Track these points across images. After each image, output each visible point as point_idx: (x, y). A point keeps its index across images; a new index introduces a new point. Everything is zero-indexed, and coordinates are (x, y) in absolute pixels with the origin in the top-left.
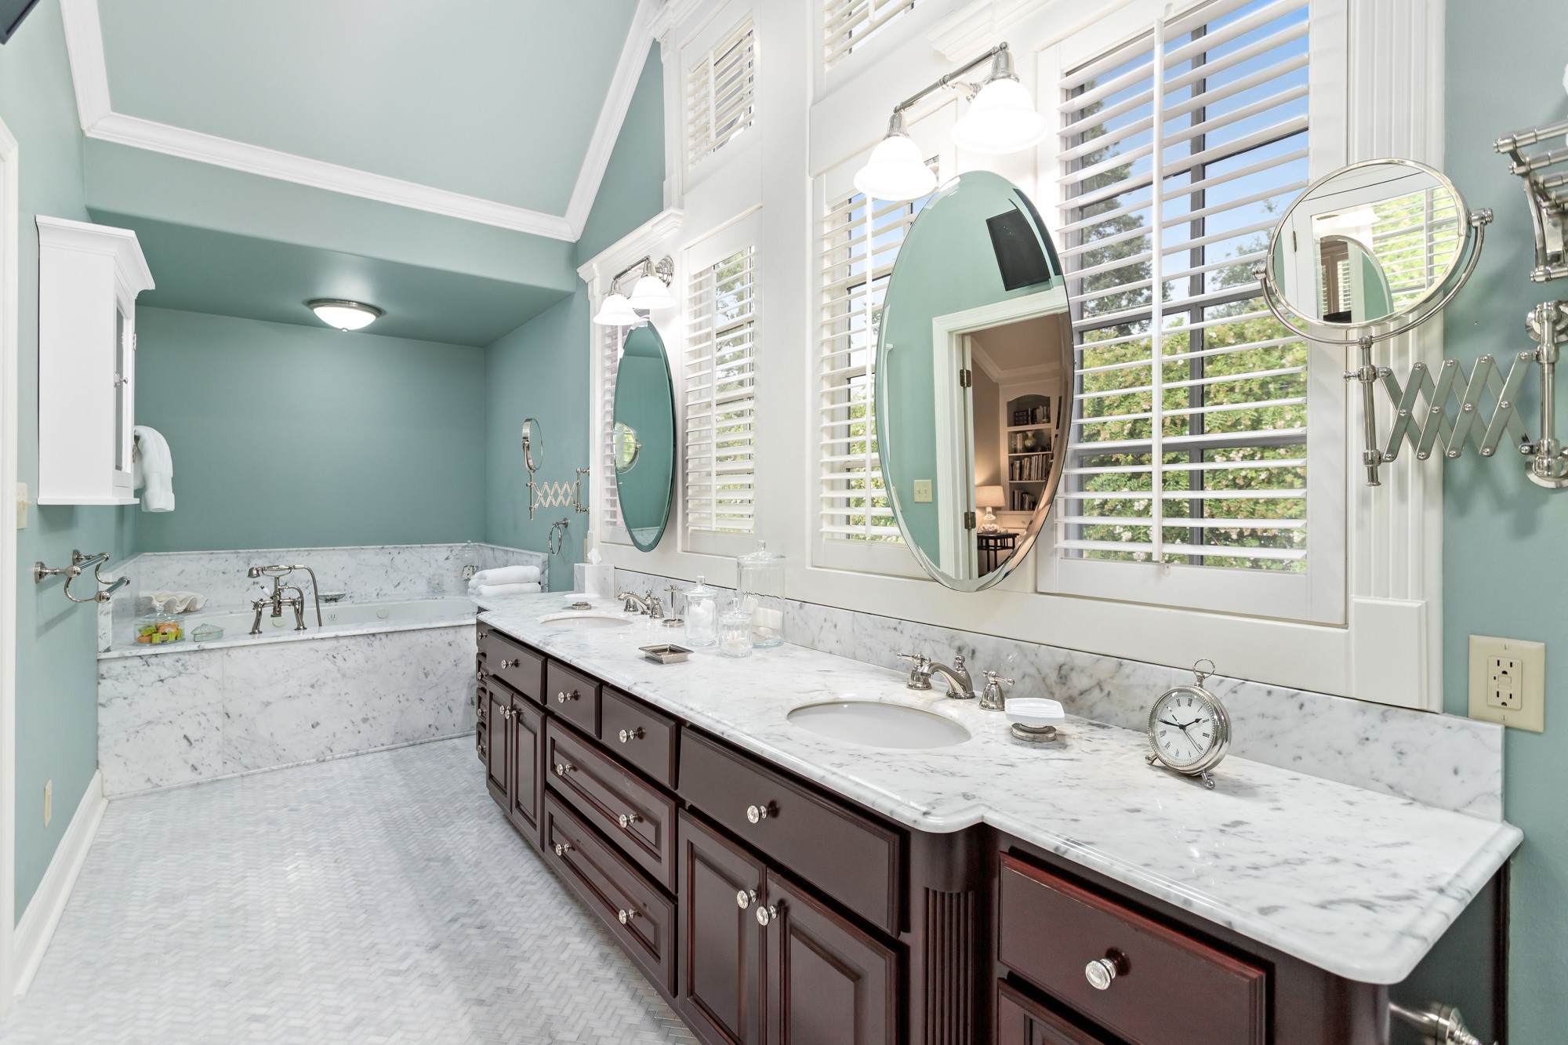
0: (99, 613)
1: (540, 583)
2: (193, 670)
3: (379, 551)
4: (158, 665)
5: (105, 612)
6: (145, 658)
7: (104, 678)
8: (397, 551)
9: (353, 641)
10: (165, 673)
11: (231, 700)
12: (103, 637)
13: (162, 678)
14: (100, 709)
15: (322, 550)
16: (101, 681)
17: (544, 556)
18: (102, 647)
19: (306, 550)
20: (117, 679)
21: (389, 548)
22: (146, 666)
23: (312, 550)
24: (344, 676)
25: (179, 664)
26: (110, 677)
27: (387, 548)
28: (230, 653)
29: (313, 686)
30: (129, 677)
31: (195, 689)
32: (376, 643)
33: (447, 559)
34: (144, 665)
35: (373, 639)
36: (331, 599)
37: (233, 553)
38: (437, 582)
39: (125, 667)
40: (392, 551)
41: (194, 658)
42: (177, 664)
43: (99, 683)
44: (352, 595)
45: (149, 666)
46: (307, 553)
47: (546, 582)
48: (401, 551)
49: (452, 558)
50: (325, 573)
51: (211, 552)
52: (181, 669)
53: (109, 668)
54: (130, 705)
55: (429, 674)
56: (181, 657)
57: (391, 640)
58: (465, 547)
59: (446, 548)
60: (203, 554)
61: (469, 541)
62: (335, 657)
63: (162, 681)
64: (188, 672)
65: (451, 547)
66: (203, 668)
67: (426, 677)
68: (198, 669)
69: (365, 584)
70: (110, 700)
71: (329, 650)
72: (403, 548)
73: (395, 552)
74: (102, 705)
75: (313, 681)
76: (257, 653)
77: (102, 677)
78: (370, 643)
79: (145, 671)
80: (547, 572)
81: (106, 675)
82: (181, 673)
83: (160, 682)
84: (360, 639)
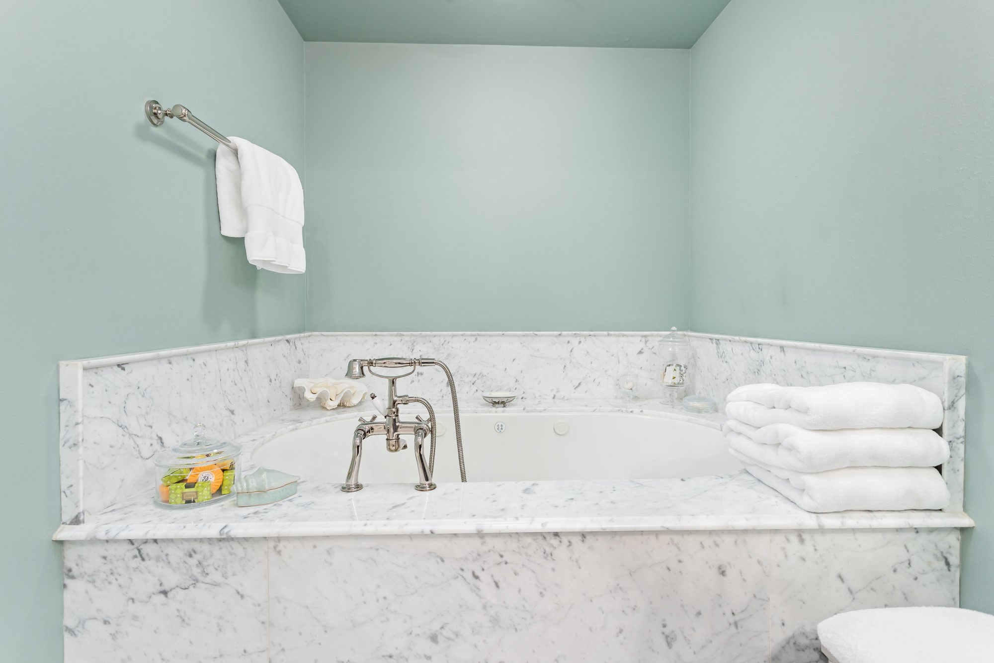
0: (61, 443)
1: (939, 431)
2: (216, 576)
3: (555, 339)
4: (158, 559)
5: (70, 443)
6: (136, 545)
7: (73, 577)
8: (578, 339)
9: (513, 544)
10: (171, 579)
11: (283, 650)
12: (68, 493)
13: (166, 587)
14: (67, 638)
15: (490, 336)
16: (68, 581)
17: (957, 363)
18: (67, 516)
19: (472, 335)
20: (94, 582)
21: (568, 336)
22: (139, 559)
23: (479, 335)
24: (495, 621)
25: (193, 561)
26: (82, 576)
27: (565, 336)
28: (281, 546)
29: (434, 639)
30: (111, 578)
31: (221, 618)
32: (561, 552)
33: (640, 352)
34: (135, 557)
35: (554, 541)
36: (498, 403)
37: (396, 335)
38: (630, 385)
39: (105, 558)
40: (572, 340)
41: (219, 553)
42: (189, 560)
43: (65, 586)
44: (524, 395)
45: (143, 559)
46: (474, 339)
47: (960, 431)
48: (582, 339)
49: (646, 350)
50: (494, 366)
51: (374, 333)
52: (196, 571)
53: (80, 556)
54: (114, 636)
55: (674, 639)
56: (197, 546)
57: (591, 548)
58: (668, 336)
59: (640, 338)
60: (367, 335)
61: (674, 328)
62: (477, 577)
63: (165, 593)
64: (208, 580)
65: (645, 336)
66: (234, 575)
67: (669, 645)
68: (225, 576)
69: (540, 382)
70: (82, 622)
71: (466, 559)
72: (585, 337)
73: (574, 341)
74: (71, 631)
75: (435, 627)
76: (329, 552)
77: (69, 574)
78: (549, 550)
79: (136, 569)
80: (961, 405)
81: (75, 571)
82: (197, 581)
83: (162, 596)
84: (528, 540)
